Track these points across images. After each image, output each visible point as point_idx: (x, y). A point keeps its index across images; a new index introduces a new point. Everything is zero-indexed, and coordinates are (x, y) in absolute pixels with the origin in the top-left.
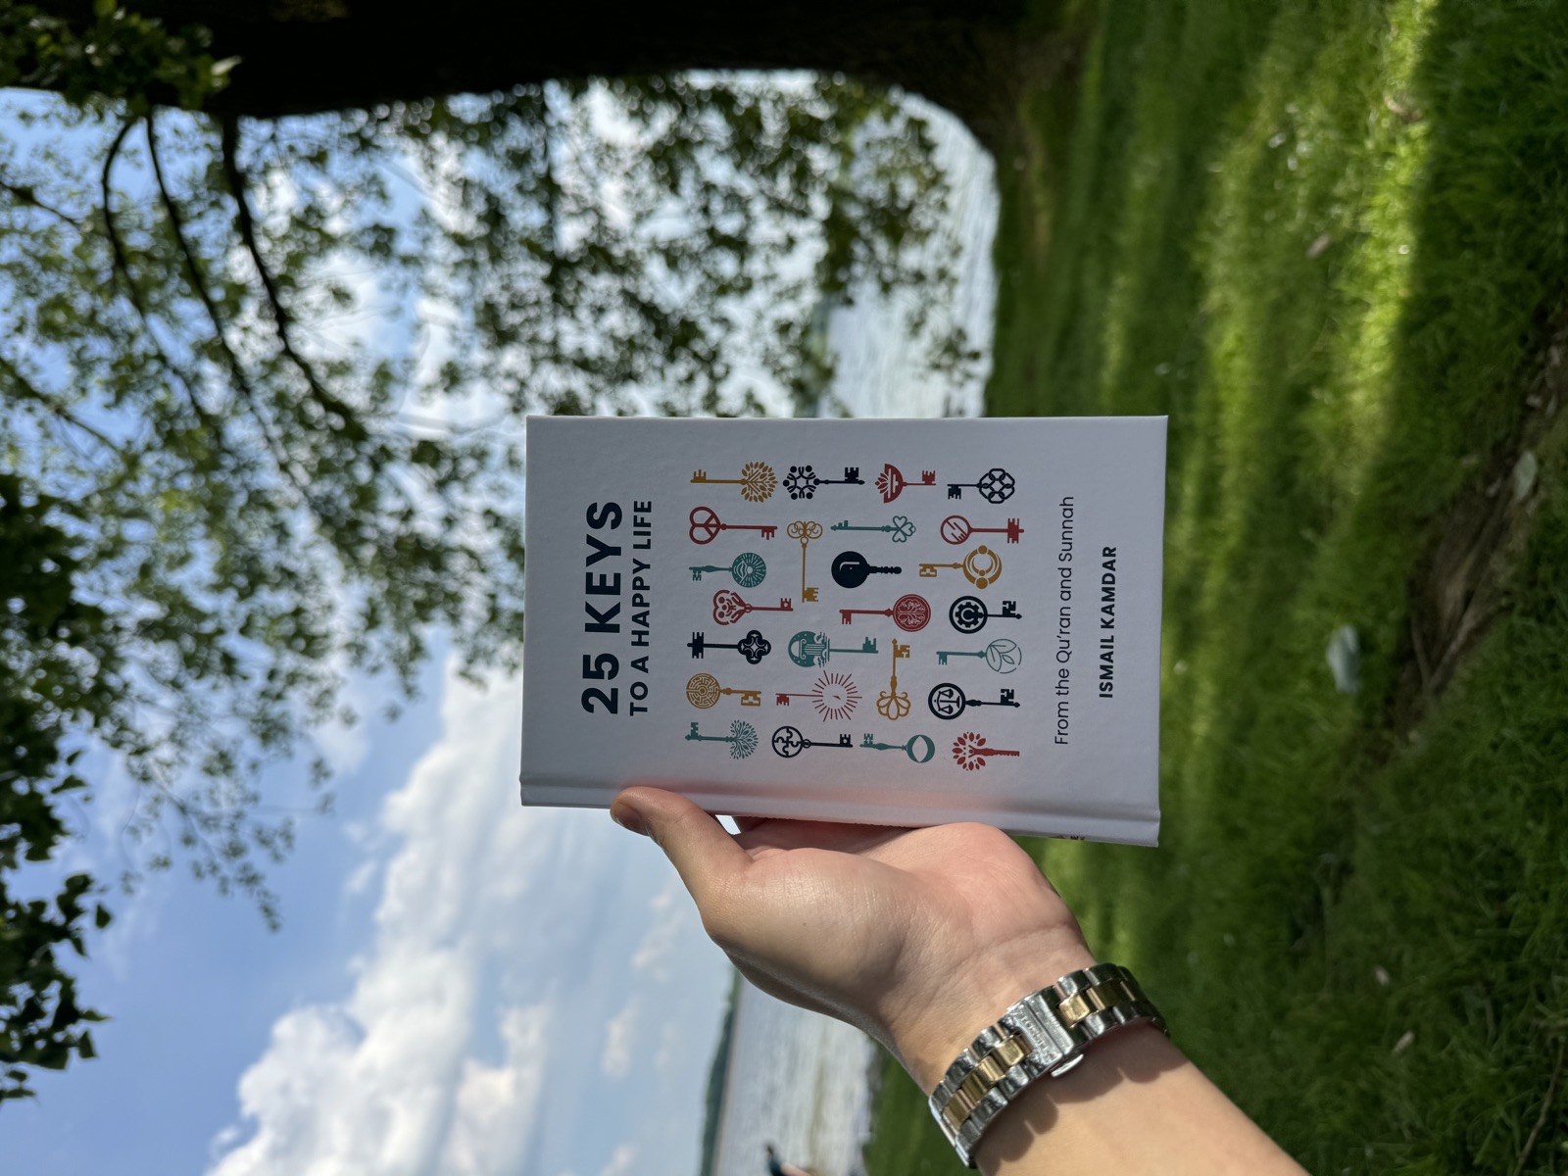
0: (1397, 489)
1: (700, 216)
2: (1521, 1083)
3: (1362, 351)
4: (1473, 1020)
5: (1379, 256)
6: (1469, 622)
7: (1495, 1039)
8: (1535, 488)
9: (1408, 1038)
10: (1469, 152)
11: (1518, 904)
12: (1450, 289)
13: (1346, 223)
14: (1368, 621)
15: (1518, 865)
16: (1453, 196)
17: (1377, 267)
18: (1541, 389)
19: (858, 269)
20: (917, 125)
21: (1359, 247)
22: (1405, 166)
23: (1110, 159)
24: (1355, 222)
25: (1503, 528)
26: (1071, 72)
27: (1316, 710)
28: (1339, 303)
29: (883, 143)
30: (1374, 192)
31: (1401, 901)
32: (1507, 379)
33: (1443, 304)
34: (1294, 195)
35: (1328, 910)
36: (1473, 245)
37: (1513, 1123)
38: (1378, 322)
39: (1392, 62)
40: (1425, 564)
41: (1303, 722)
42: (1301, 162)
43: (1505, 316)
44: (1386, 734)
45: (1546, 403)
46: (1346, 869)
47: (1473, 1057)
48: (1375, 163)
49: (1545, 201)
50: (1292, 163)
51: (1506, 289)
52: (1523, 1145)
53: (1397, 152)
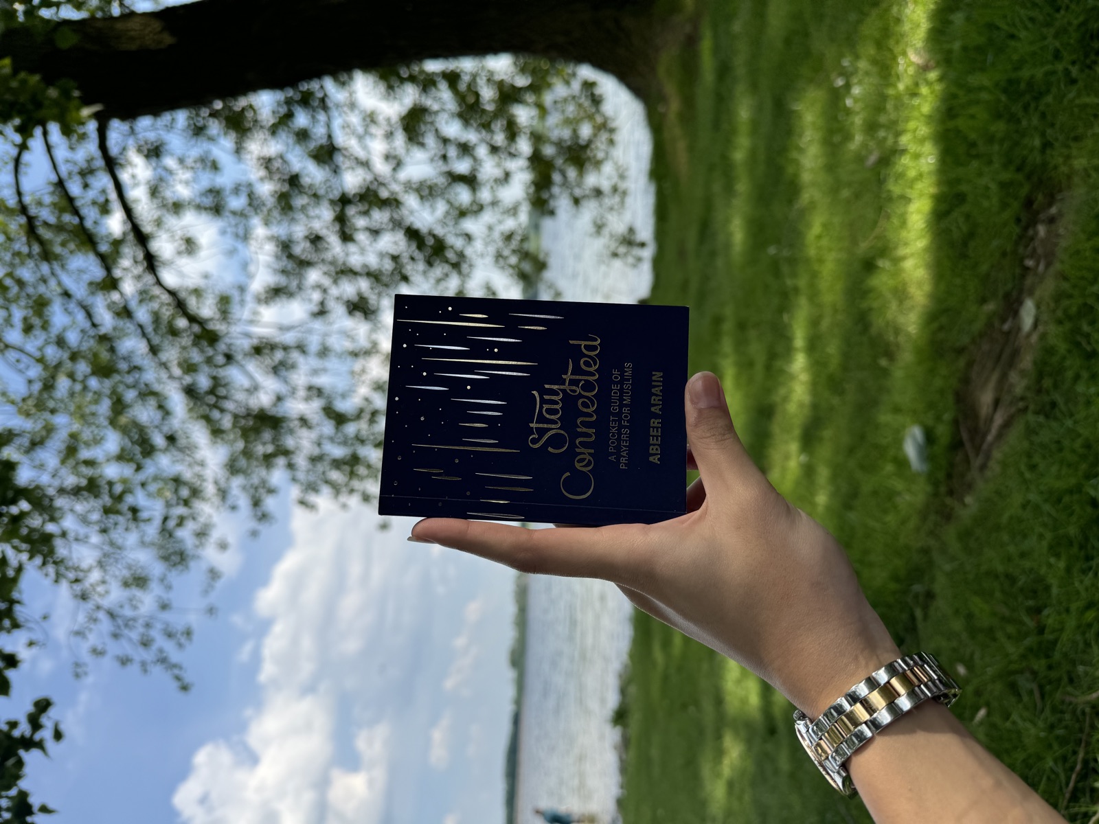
0: (941, 328)
1: (441, 163)
2: (1063, 741)
3: (909, 232)
4: (1026, 698)
5: (914, 165)
6: (999, 420)
7: (1042, 711)
8: (1036, 325)
9: (982, 713)
10: (970, 90)
11: (1050, 618)
12: (964, 188)
13: (890, 141)
14: (930, 423)
15: (1047, 588)
16: (961, 123)
17: (912, 173)
18: (1033, 255)
19: (556, 190)
20: (589, 86)
21: (900, 159)
22: (926, 101)
23: (722, 100)
24: (896, 142)
25: (1016, 353)
26: (691, 42)
27: (899, 485)
28: (890, 199)
29: (565, 100)
30: (907, 120)
31: (970, 616)
32: (1009, 249)
33: (960, 198)
34: (852, 123)
35: (920, 624)
36: (977, 156)
37: (1060, 770)
38: (919, 211)
39: (912, 29)
40: (966, 381)
41: (891, 495)
42: (856, 100)
43: (1004, 206)
44: (948, 501)
45: (1038, 265)
46: (930, 595)
47: (1028, 725)
48: (906, 100)
49: (1024, 123)
50: (849, 102)
51: (1003, 185)
52: (1067, 784)
53: (920, 92)
